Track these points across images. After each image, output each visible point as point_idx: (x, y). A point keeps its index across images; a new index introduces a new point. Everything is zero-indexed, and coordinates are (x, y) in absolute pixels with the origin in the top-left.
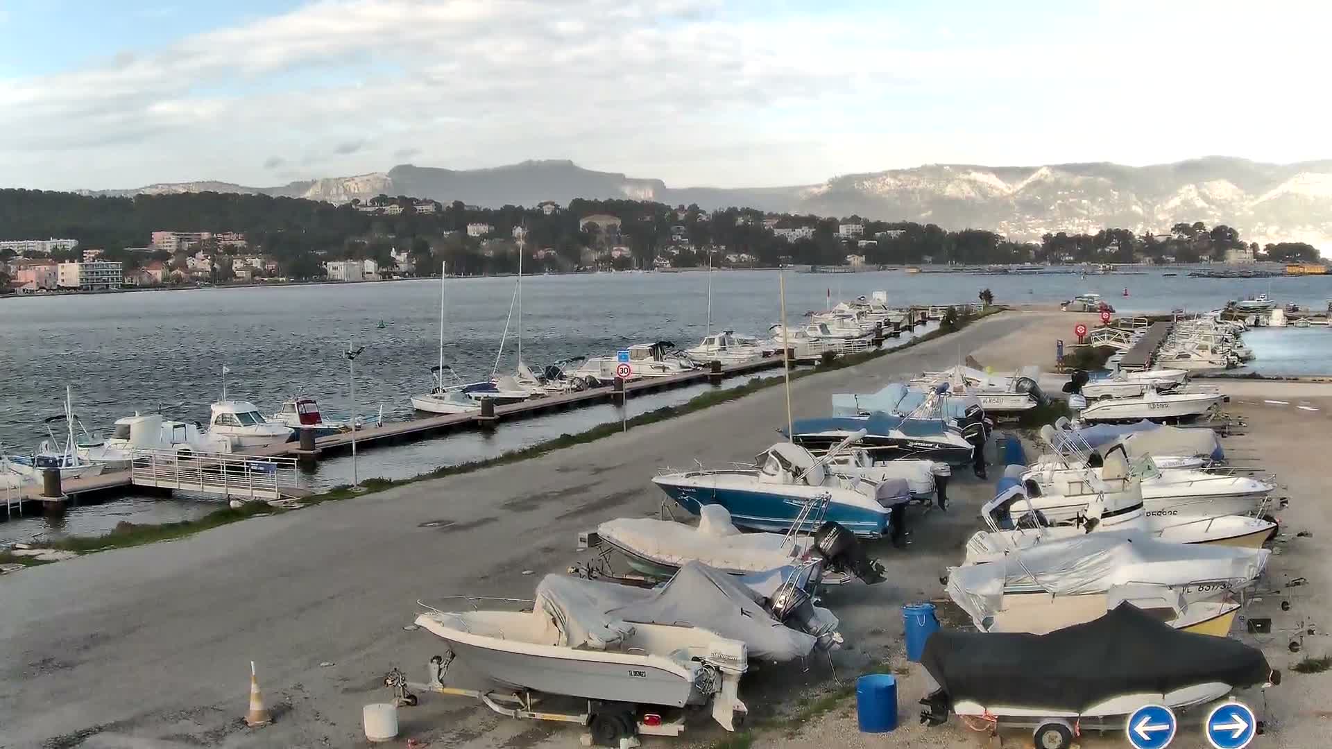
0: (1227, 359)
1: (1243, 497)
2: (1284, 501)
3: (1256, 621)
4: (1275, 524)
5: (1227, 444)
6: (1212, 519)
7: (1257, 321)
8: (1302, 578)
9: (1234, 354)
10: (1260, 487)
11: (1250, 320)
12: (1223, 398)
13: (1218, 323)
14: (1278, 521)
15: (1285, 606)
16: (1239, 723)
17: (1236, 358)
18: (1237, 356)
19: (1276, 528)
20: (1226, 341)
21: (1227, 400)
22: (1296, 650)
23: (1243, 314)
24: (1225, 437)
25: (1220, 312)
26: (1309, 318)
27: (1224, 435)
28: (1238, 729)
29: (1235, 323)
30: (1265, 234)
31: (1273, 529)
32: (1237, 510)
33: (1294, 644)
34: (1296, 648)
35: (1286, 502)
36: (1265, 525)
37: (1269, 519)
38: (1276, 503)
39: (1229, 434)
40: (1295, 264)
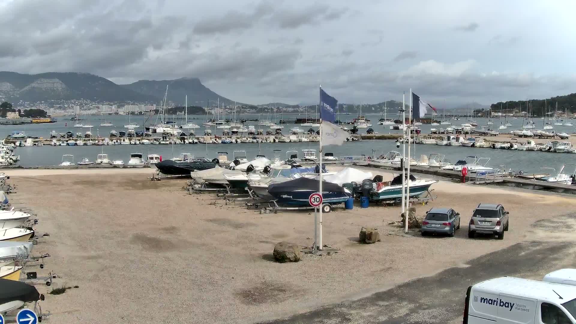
0: (8, 161)
1: (18, 220)
2: (36, 222)
3: (30, 273)
4: (33, 231)
5: (9, 197)
6: (6, 230)
7: (20, 144)
8: (47, 254)
9: (11, 159)
10: (25, 215)
11: (18, 144)
12: (7, 177)
13: (4, 145)
14: (34, 230)
15: (42, 266)
16: (30, 318)
17: (12, 160)
18: (12, 159)
19: (34, 233)
20: (7, 153)
21: (8, 178)
22: (50, 285)
23: (14, 141)
24: (9, 194)
25: (4, 140)
26: (42, 142)
27: (8, 193)
28: (30, 321)
29: (10, 145)
30: (24, 105)
31: (32, 233)
32: (16, 225)
33: (48, 283)
34: (49, 284)
35: (37, 221)
36: (28, 232)
37: (30, 229)
38: (32, 222)
39: (10, 193)
40: (36, 118)
